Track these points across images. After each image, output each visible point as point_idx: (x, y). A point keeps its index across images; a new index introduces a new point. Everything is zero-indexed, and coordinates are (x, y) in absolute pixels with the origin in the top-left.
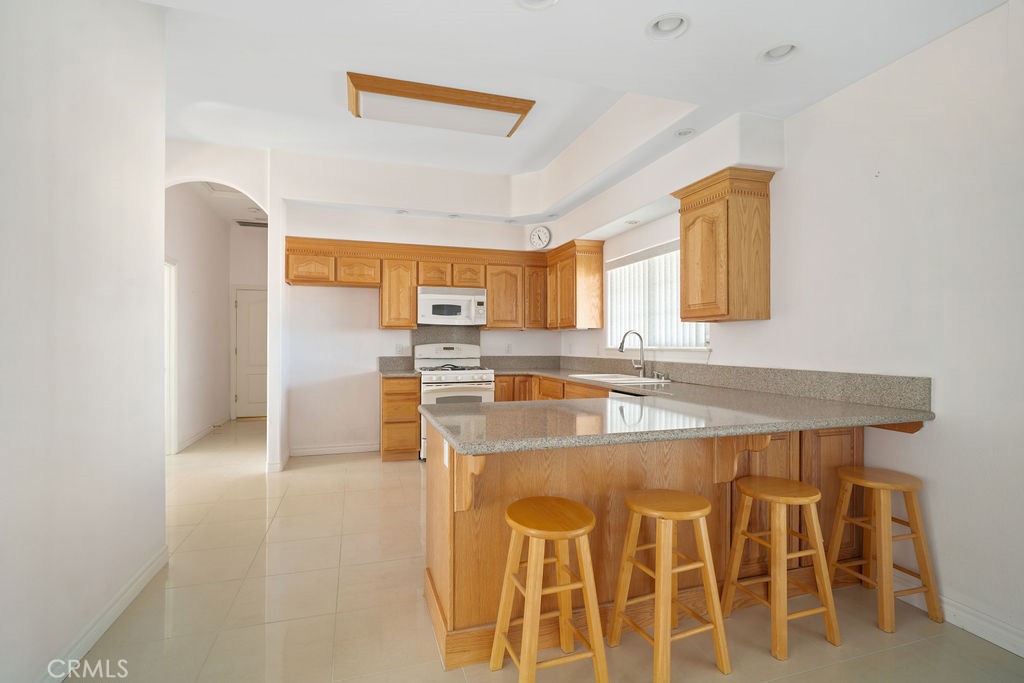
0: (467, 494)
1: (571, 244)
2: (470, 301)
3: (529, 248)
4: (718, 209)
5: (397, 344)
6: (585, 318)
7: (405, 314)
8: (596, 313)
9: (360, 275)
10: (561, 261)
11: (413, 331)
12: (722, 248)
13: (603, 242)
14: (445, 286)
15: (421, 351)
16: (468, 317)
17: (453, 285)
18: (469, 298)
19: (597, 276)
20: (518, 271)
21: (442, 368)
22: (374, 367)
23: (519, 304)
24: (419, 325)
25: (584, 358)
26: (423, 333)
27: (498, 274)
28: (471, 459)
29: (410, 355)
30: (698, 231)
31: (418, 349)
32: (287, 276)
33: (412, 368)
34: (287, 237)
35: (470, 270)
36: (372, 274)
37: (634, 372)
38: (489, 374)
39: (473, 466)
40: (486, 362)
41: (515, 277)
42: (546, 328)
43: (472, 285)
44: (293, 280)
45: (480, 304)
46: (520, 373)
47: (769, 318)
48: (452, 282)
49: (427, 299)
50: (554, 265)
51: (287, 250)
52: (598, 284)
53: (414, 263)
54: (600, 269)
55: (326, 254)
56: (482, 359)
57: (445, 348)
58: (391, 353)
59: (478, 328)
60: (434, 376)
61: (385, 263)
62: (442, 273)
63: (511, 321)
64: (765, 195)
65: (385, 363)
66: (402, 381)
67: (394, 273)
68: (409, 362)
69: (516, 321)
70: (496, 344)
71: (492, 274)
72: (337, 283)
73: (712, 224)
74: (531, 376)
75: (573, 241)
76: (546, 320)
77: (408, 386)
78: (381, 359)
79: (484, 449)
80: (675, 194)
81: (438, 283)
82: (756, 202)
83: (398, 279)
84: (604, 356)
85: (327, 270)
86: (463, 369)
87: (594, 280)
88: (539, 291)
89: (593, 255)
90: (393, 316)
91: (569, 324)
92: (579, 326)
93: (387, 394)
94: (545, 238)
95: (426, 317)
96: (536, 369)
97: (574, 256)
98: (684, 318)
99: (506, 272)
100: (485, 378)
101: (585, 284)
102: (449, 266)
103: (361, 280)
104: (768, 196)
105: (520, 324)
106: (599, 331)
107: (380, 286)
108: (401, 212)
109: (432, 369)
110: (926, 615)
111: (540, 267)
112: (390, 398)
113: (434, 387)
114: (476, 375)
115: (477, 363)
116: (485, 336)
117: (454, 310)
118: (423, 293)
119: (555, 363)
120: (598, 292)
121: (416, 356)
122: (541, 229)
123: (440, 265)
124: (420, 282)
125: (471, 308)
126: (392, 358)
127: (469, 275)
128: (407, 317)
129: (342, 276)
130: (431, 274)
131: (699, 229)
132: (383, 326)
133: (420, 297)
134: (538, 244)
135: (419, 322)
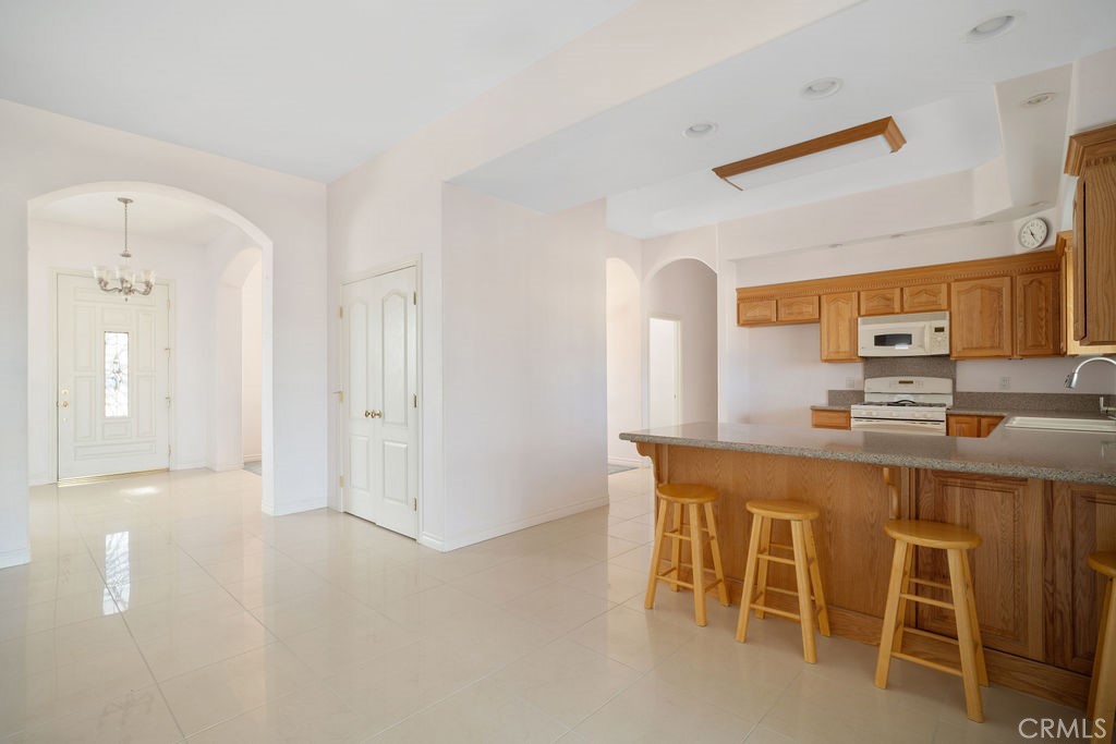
2: (924, 328)
3: (1017, 250)
5: (846, 377)
7: (846, 346)
9: (799, 313)
11: (865, 364)
14: (893, 313)
15: (870, 384)
17: (902, 311)
18: (921, 324)
20: (1004, 283)
21: (897, 403)
23: (1007, 322)
24: (860, 357)
26: (877, 366)
27: (968, 291)
29: (860, 388)
31: (868, 382)
32: (738, 322)
34: (738, 289)
35: (926, 291)
36: (810, 310)
38: (937, 412)
41: (999, 292)
43: (931, 308)
44: (744, 323)
45: (939, 330)
46: (990, 413)
48: (902, 306)
49: (868, 330)
51: (739, 299)
53: (855, 295)
55: (769, 298)
57: (900, 382)
58: (842, 386)
61: (824, 299)
62: (889, 299)
65: (834, 396)
66: (831, 414)
67: (832, 307)
68: (861, 396)
71: (958, 292)
72: (779, 322)
74: (1001, 418)
76: (1057, 343)
77: (838, 419)
78: (830, 392)
81: (885, 311)
83: (836, 316)
85: (770, 313)
88: (1044, 305)
90: (831, 349)
94: (1040, 233)
95: (868, 348)
99: (983, 287)
100: (932, 416)
102: (898, 291)
103: (800, 318)
105: (1009, 351)
107: (817, 322)
108: (834, 246)
113: (864, 422)
116: (962, 369)
117: (907, 339)
118: (864, 323)
121: (866, 390)
122: (1036, 222)
123: (886, 292)
124: (863, 313)
125: (926, 335)
126: (841, 392)
127: (924, 298)
128: (847, 349)
129: (782, 316)
130: (875, 303)
132: (823, 360)
133: (861, 329)
134: (1031, 242)
135: (860, 355)
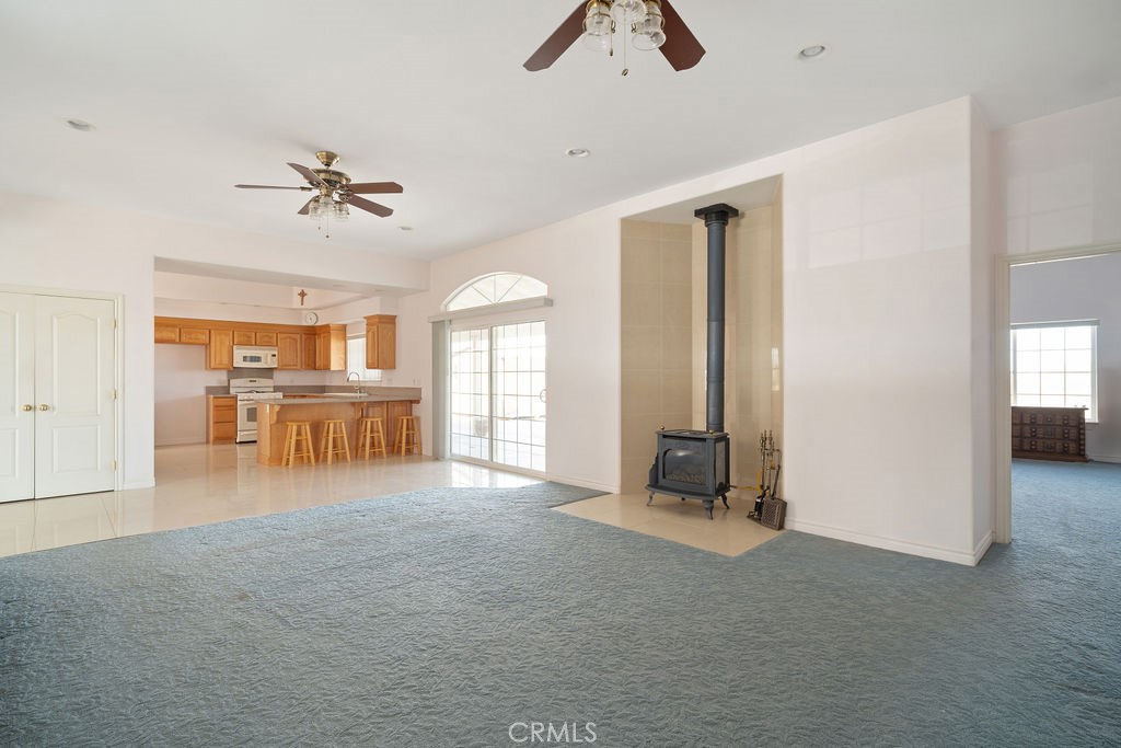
0: (275, 418)
1: (327, 326)
2: (267, 354)
3: (305, 324)
4: (375, 328)
5: (218, 379)
6: (335, 365)
7: (226, 361)
8: (343, 363)
9: (195, 338)
10: (324, 333)
11: (229, 371)
13: (346, 326)
14: (251, 345)
15: (233, 382)
16: (266, 363)
17: (256, 345)
18: (267, 352)
19: (343, 343)
20: (298, 337)
21: (250, 392)
22: (202, 392)
23: (299, 355)
24: (234, 368)
26: (235, 372)
27: (284, 339)
28: (276, 407)
29: (226, 384)
33: (229, 393)
35: (267, 336)
36: (204, 338)
37: (355, 392)
40: (276, 389)
41: (296, 340)
42: (317, 369)
43: (268, 345)
45: (274, 355)
47: (395, 368)
48: (256, 343)
49: (239, 354)
50: (319, 334)
52: (343, 347)
53: (231, 332)
54: (345, 340)
55: (174, 326)
56: (274, 387)
57: (250, 381)
58: (214, 384)
59: (272, 369)
60: (246, 396)
61: (212, 332)
62: (249, 338)
63: (293, 365)
65: (209, 390)
66: (224, 400)
67: (218, 338)
68: (226, 389)
69: (296, 365)
70: (282, 378)
71: (281, 338)
72: (180, 342)
73: (373, 332)
75: (329, 324)
76: (316, 364)
77: (229, 402)
78: (207, 387)
79: (283, 405)
80: (365, 318)
81: (247, 343)
82: (389, 326)
83: (220, 342)
84: (346, 384)
85: (175, 335)
86: (264, 392)
87: (341, 345)
88: (310, 349)
89: (340, 332)
90: (217, 362)
91: (327, 367)
92: (332, 368)
93: (215, 407)
94: (314, 319)
95: (239, 362)
97: (330, 332)
98: (368, 368)
99: (291, 338)
101: (335, 346)
102: (254, 334)
103: (196, 341)
104: (395, 325)
105: (299, 367)
106: (345, 372)
107: (207, 345)
109: (242, 393)
111: (310, 334)
112: (217, 409)
113: (246, 402)
115: (271, 389)
116: (276, 375)
117: (257, 359)
118: (237, 350)
119: (323, 389)
120: (343, 351)
121: (231, 385)
122: (312, 314)
123: (249, 333)
124: (235, 343)
125: (268, 358)
126: (215, 387)
127: (266, 339)
128: (227, 363)
129: (183, 338)
130: (242, 339)
131: (370, 333)
132: (209, 367)
133: (235, 352)
134: (309, 321)
135: (235, 365)
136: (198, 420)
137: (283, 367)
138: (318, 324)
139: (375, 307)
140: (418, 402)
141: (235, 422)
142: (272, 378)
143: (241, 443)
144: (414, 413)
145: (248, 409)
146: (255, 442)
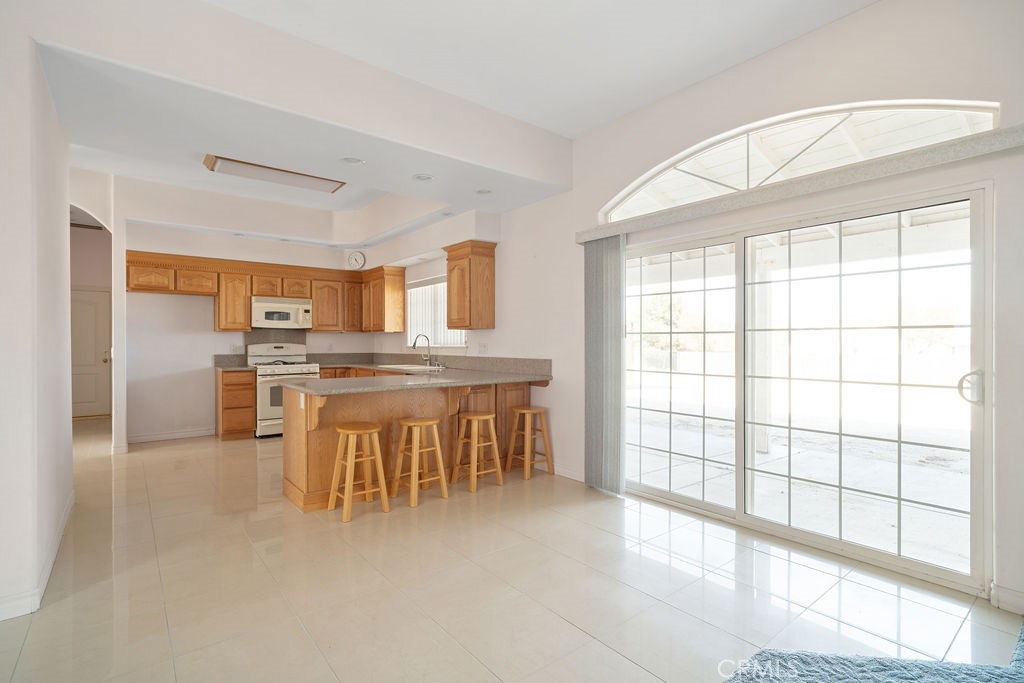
0: (315, 419)
1: (381, 269)
2: (298, 309)
3: (347, 268)
4: (465, 263)
5: (231, 344)
6: (391, 324)
7: (241, 318)
8: (400, 320)
9: (199, 285)
10: (374, 280)
11: (246, 333)
12: (467, 287)
13: (405, 268)
14: (277, 296)
15: (252, 349)
16: (297, 322)
17: (283, 295)
18: (297, 306)
19: (401, 293)
20: (339, 286)
21: (274, 363)
22: (209, 363)
23: (340, 310)
24: (252, 328)
25: (391, 354)
26: (255, 335)
27: (321, 288)
28: (318, 399)
29: (243, 352)
30: (456, 274)
31: (250, 348)
32: (128, 285)
33: (245, 364)
34: (127, 251)
35: (297, 283)
36: (210, 285)
37: (423, 363)
38: (315, 367)
39: (319, 403)
40: (311, 358)
41: (336, 290)
42: (362, 331)
43: (299, 296)
44: (133, 288)
45: (307, 311)
46: (340, 366)
47: (494, 328)
48: (282, 292)
49: (260, 307)
50: (368, 282)
51: (128, 262)
52: (401, 299)
53: (248, 277)
54: (403, 288)
55: (166, 267)
56: (308, 356)
57: (275, 347)
58: (226, 351)
59: (304, 331)
60: (269, 370)
61: (222, 276)
62: (274, 285)
63: (333, 325)
64: (492, 256)
65: (219, 360)
66: (239, 374)
67: (230, 285)
68: (243, 359)
69: (337, 325)
70: (318, 344)
71: (317, 287)
72: (176, 291)
73: (462, 270)
74: (350, 368)
75: (382, 267)
76: (361, 324)
77: (246, 378)
78: (216, 356)
79: (327, 393)
80: (445, 249)
81: (270, 293)
82: (486, 260)
83: (233, 293)
84: (405, 352)
85: (167, 281)
86: (293, 363)
87: (398, 296)
88: (356, 302)
89: (397, 278)
90: (229, 320)
91: (379, 328)
92: (386, 331)
93: (227, 385)
94: (361, 261)
95: (259, 321)
96: (354, 363)
97: (383, 277)
98: (449, 327)
99: (329, 287)
100: (312, 370)
101: (391, 298)
102: (280, 280)
103: (200, 290)
104: (493, 256)
105: (340, 328)
106: (402, 334)
107: (216, 296)
109: (264, 364)
110: (548, 473)
111: (355, 282)
112: (229, 388)
113: (268, 378)
114: (305, 368)
115: (304, 359)
116: (310, 338)
117: (285, 316)
118: (256, 302)
119: (371, 358)
120: (401, 305)
121: (250, 353)
122: (358, 254)
123: (272, 279)
124: (254, 293)
125: (299, 314)
126: (227, 356)
127: (296, 288)
128: (242, 321)
129: (181, 285)
130: (263, 287)
131: (456, 273)
132: (220, 329)
133: (254, 305)
134: (353, 265)
135: (253, 326)
136: (202, 404)
137: (318, 329)
138: (367, 268)
139: (466, 231)
140: (545, 383)
141: (253, 406)
142: (304, 343)
143: (262, 437)
144: (534, 402)
145: (272, 388)
146: (281, 435)
